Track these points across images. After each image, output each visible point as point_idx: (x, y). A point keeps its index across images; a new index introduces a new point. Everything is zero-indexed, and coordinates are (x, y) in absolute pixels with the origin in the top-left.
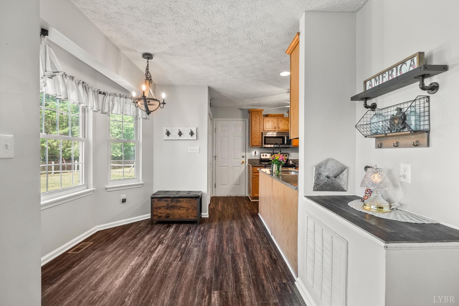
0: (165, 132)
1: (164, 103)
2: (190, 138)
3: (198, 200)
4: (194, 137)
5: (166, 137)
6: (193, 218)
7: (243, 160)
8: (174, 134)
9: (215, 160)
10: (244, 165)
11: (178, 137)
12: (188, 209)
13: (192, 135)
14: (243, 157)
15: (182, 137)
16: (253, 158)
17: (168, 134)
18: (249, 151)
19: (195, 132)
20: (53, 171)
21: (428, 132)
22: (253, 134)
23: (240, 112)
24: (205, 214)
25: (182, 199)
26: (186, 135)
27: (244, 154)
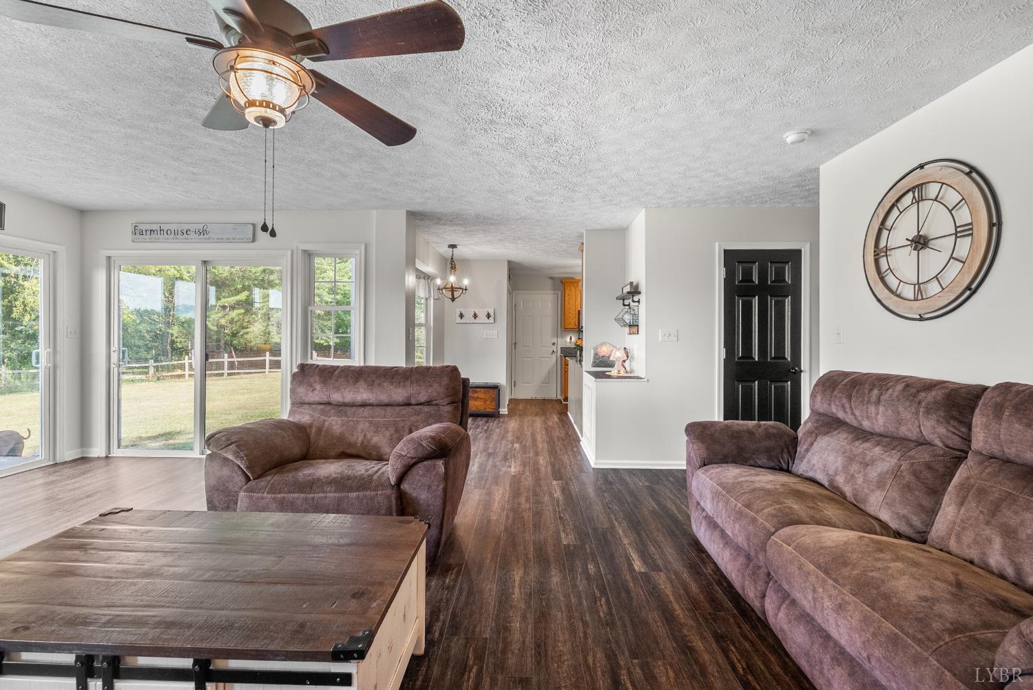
0: (458, 314)
1: (466, 290)
2: (487, 321)
3: (496, 390)
4: (491, 320)
5: (459, 320)
6: (491, 410)
7: (554, 348)
8: (468, 317)
9: (515, 347)
10: (555, 355)
11: (473, 320)
12: (485, 401)
13: (488, 318)
14: (554, 344)
15: (477, 320)
16: (568, 345)
17: (461, 316)
18: (563, 336)
19: (492, 314)
20: (226, 371)
21: (638, 326)
22: (567, 313)
23: (549, 282)
24: (504, 410)
25: (479, 389)
26: (482, 318)
27: (554, 340)
